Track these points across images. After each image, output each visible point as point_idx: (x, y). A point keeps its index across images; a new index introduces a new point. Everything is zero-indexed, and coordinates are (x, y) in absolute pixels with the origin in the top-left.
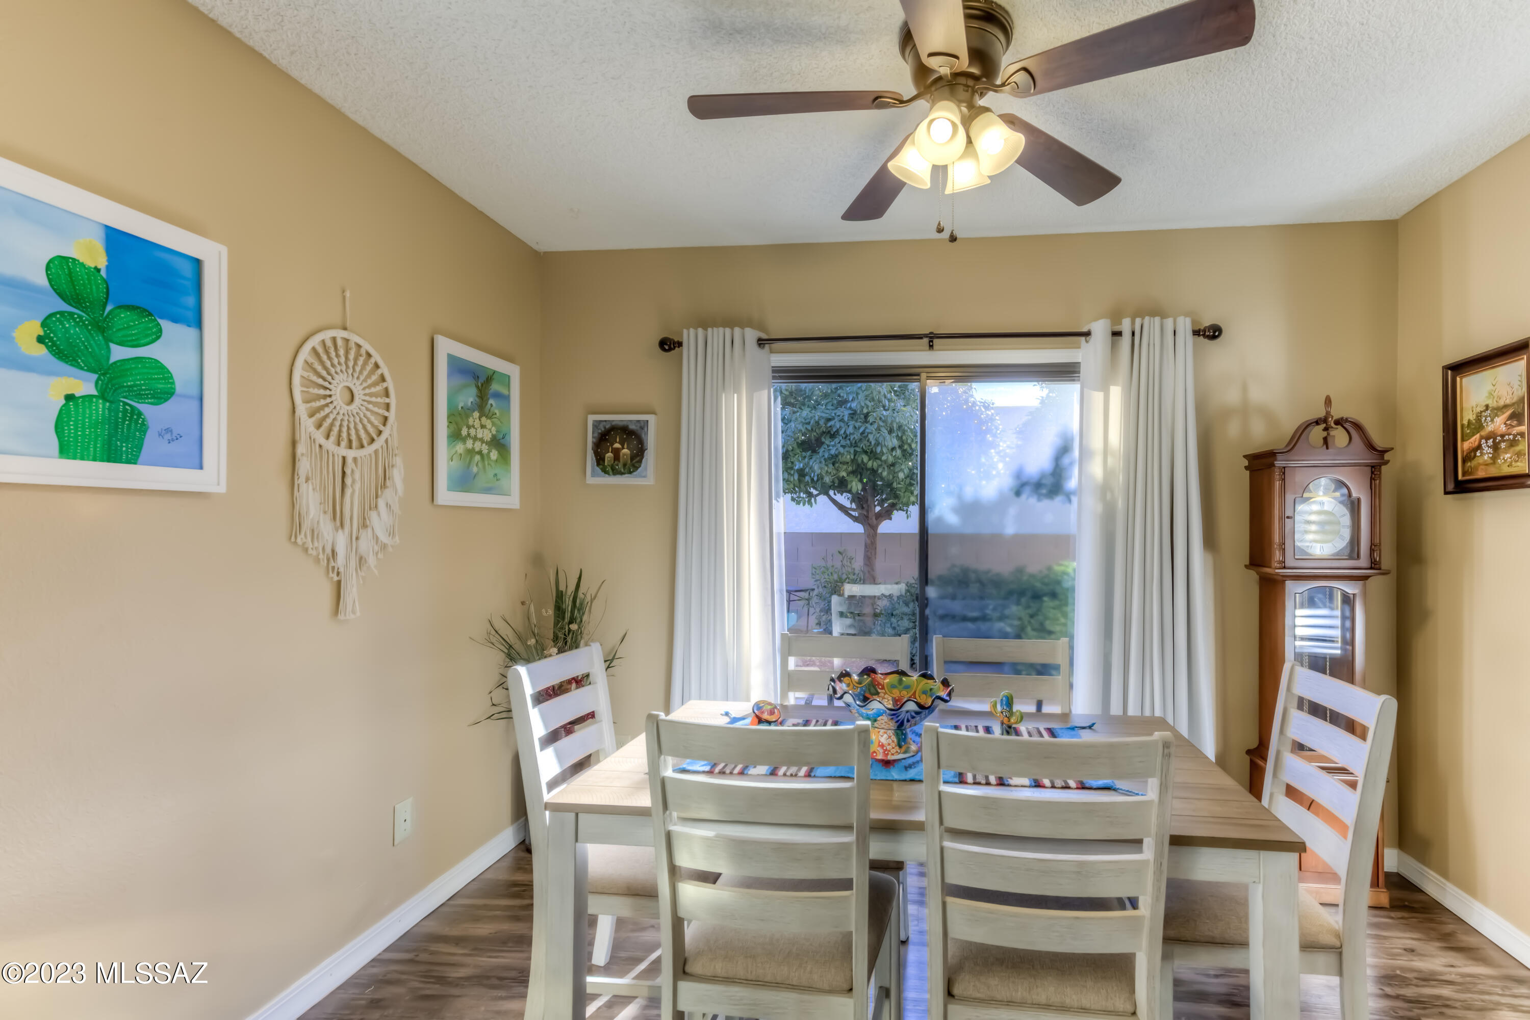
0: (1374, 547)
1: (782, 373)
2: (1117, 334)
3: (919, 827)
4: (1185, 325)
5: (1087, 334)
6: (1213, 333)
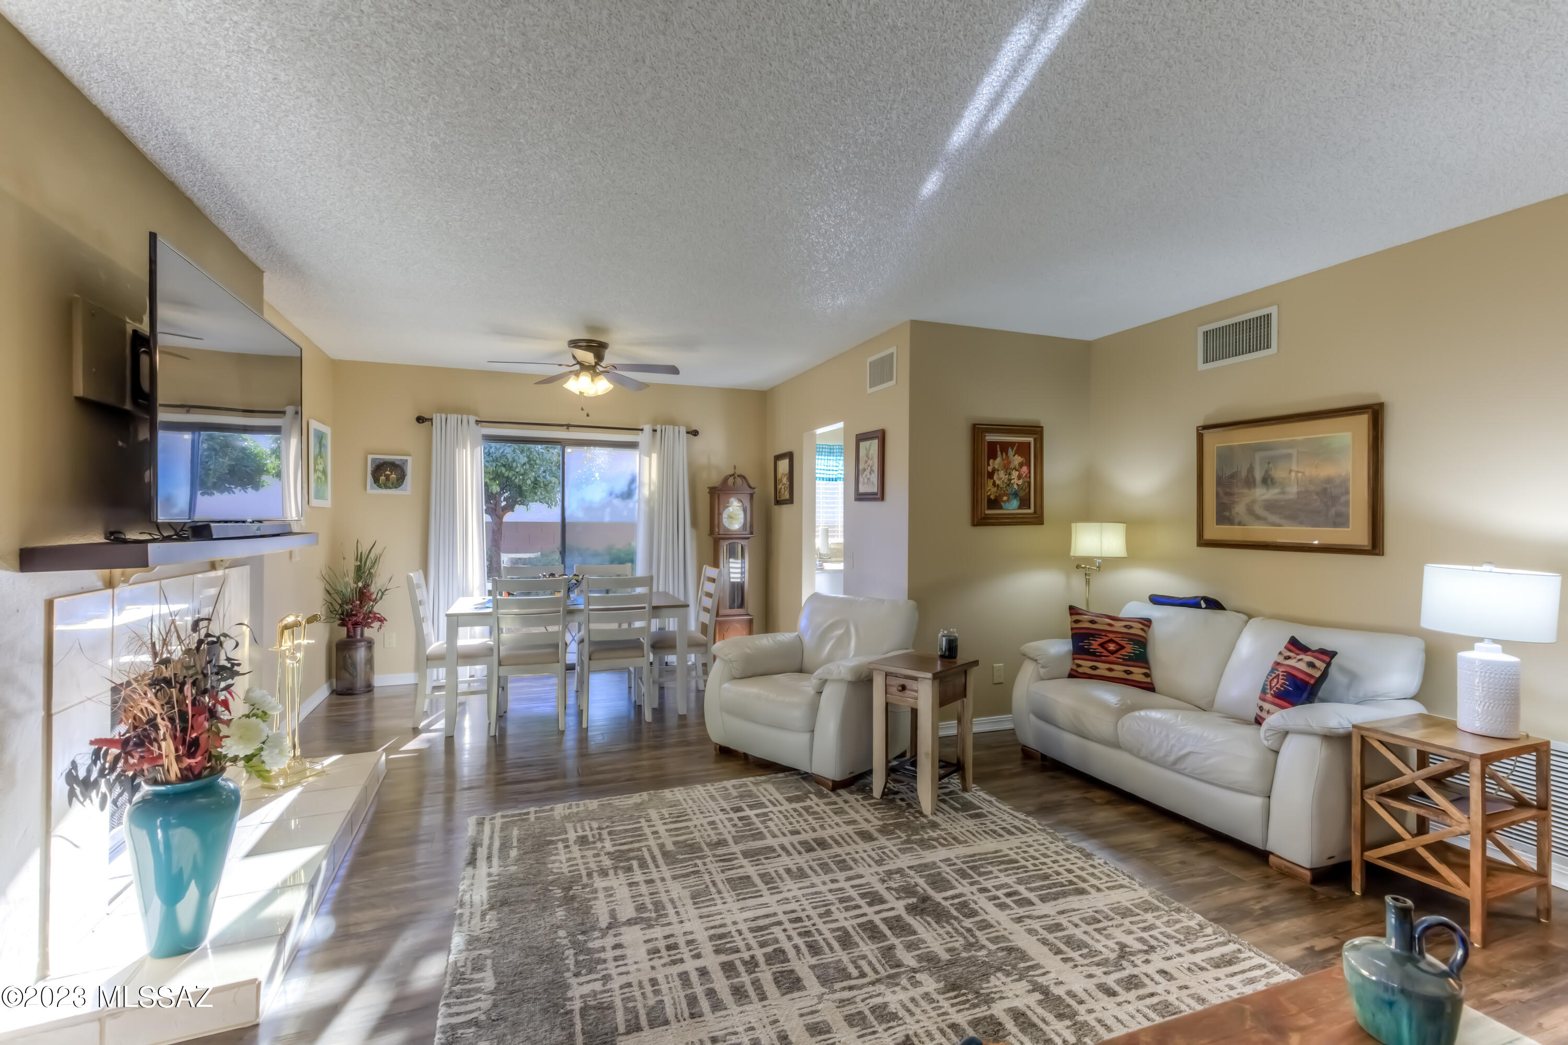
0: (751, 526)
1: (489, 438)
2: (655, 431)
3: (582, 610)
4: (683, 430)
5: (642, 430)
6: (695, 433)
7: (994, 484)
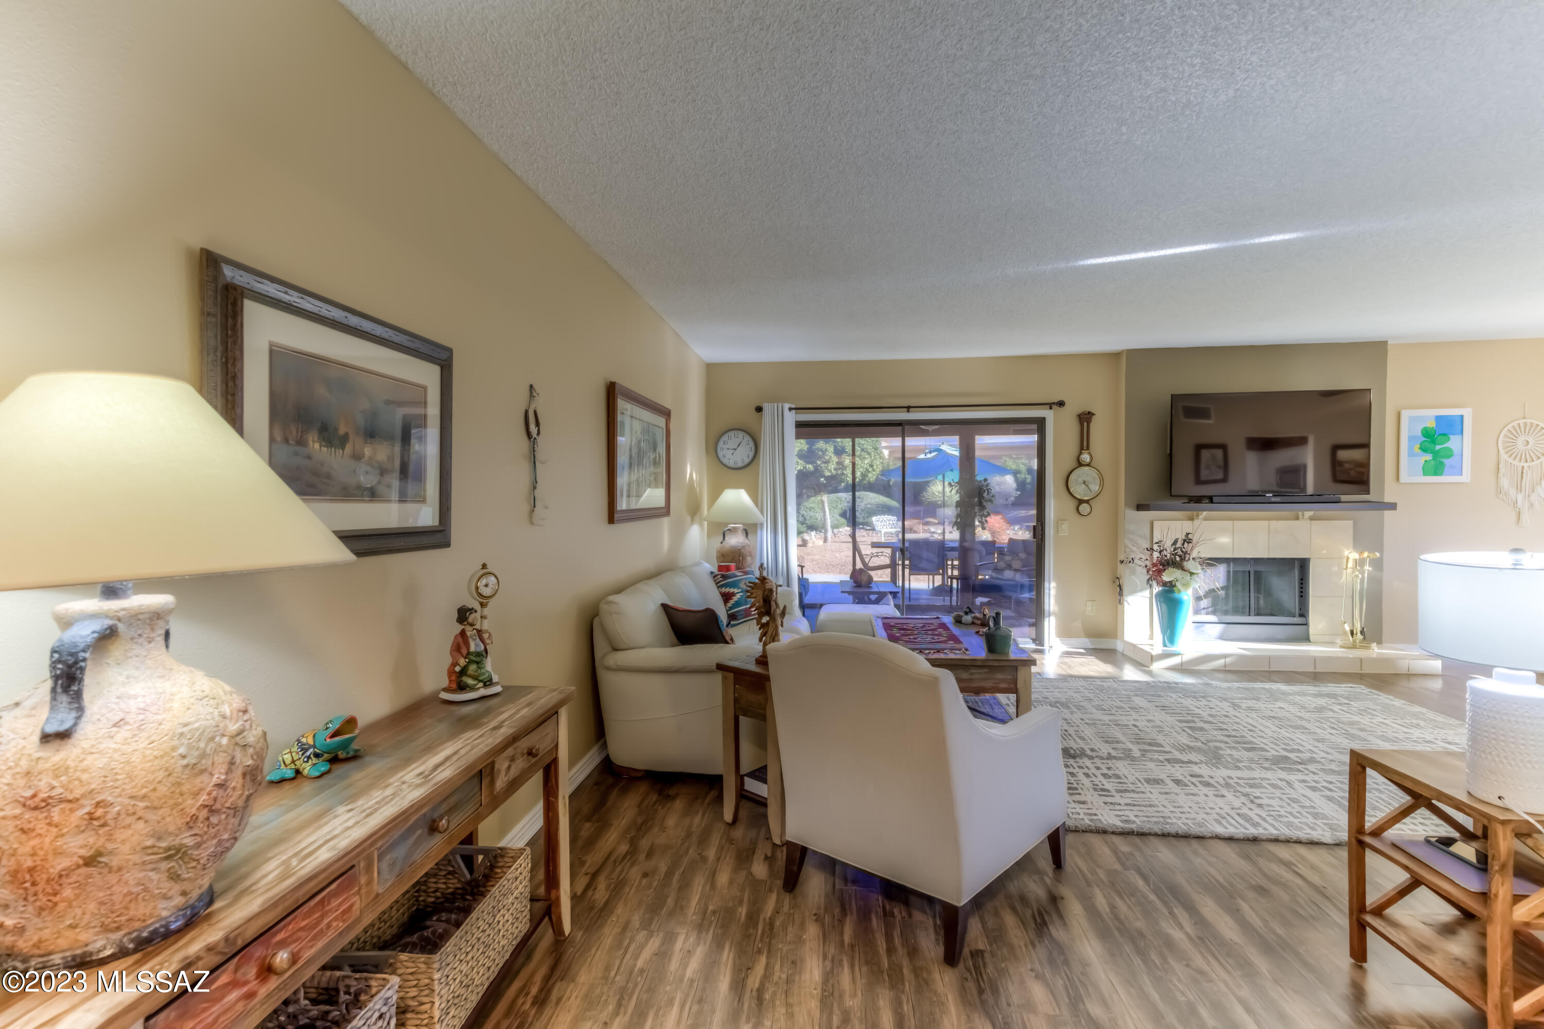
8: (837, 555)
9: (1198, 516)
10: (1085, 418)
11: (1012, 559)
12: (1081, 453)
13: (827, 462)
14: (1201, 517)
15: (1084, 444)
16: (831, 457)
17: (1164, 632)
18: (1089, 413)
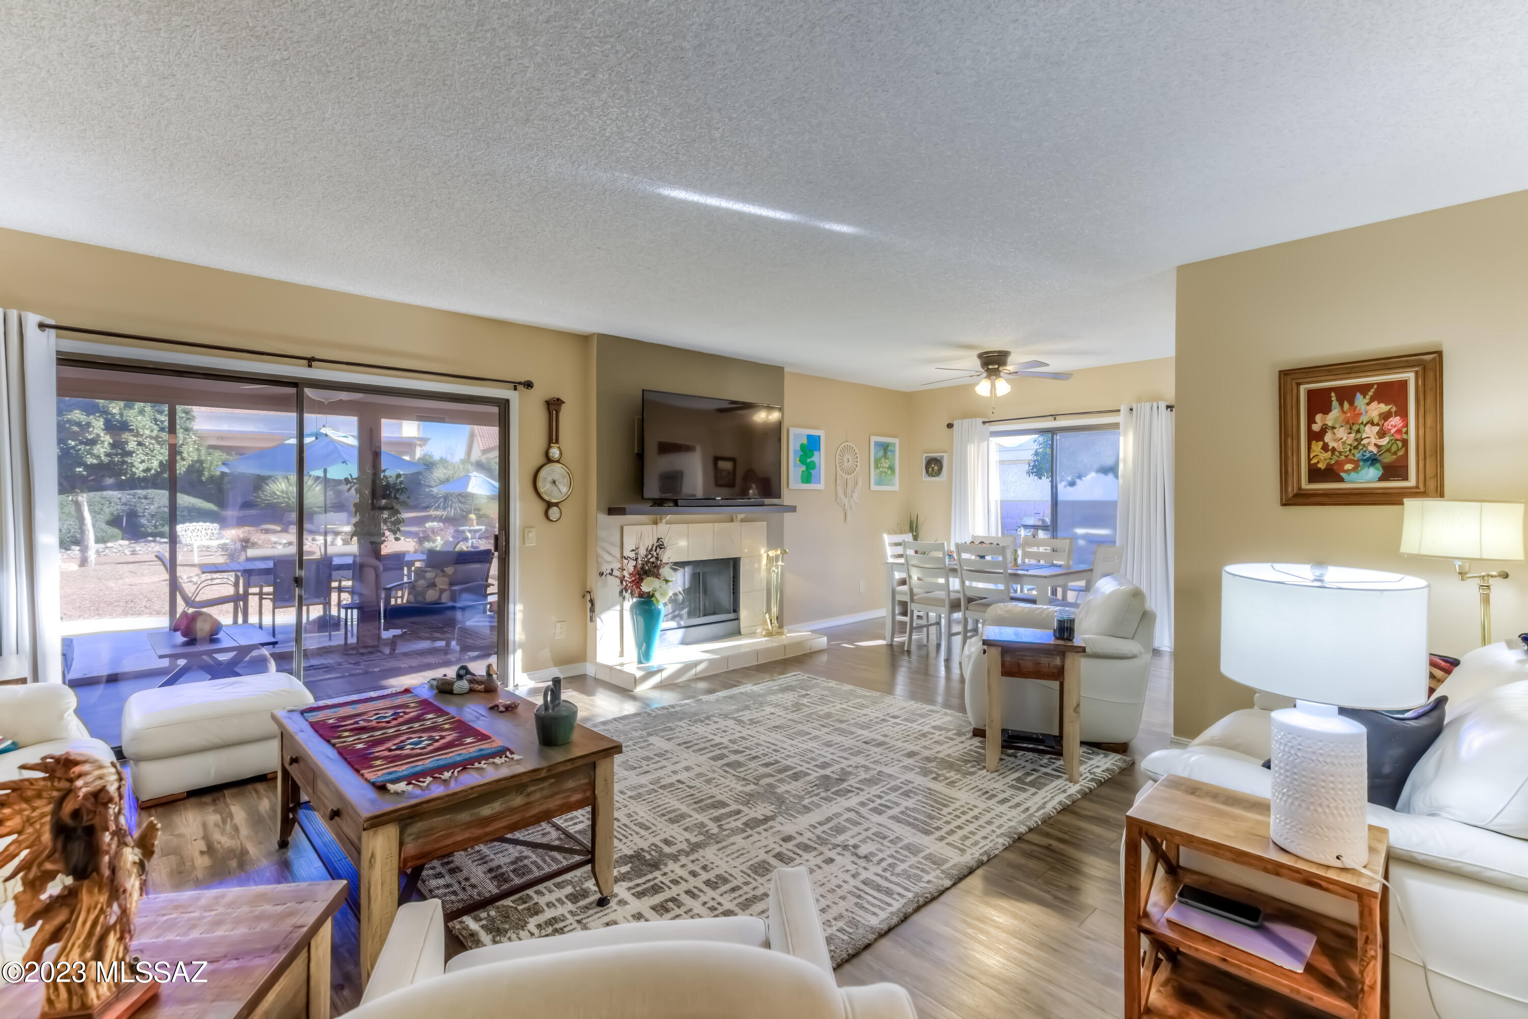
2: (1131, 410)
4: (1163, 405)
7: (1325, 448)
8: (111, 584)
9: (661, 519)
10: (553, 406)
11: (436, 576)
12: (549, 447)
13: (93, 442)
14: (664, 521)
15: (553, 437)
16: (98, 436)
17: (639, 646)
18: (558, 399)
